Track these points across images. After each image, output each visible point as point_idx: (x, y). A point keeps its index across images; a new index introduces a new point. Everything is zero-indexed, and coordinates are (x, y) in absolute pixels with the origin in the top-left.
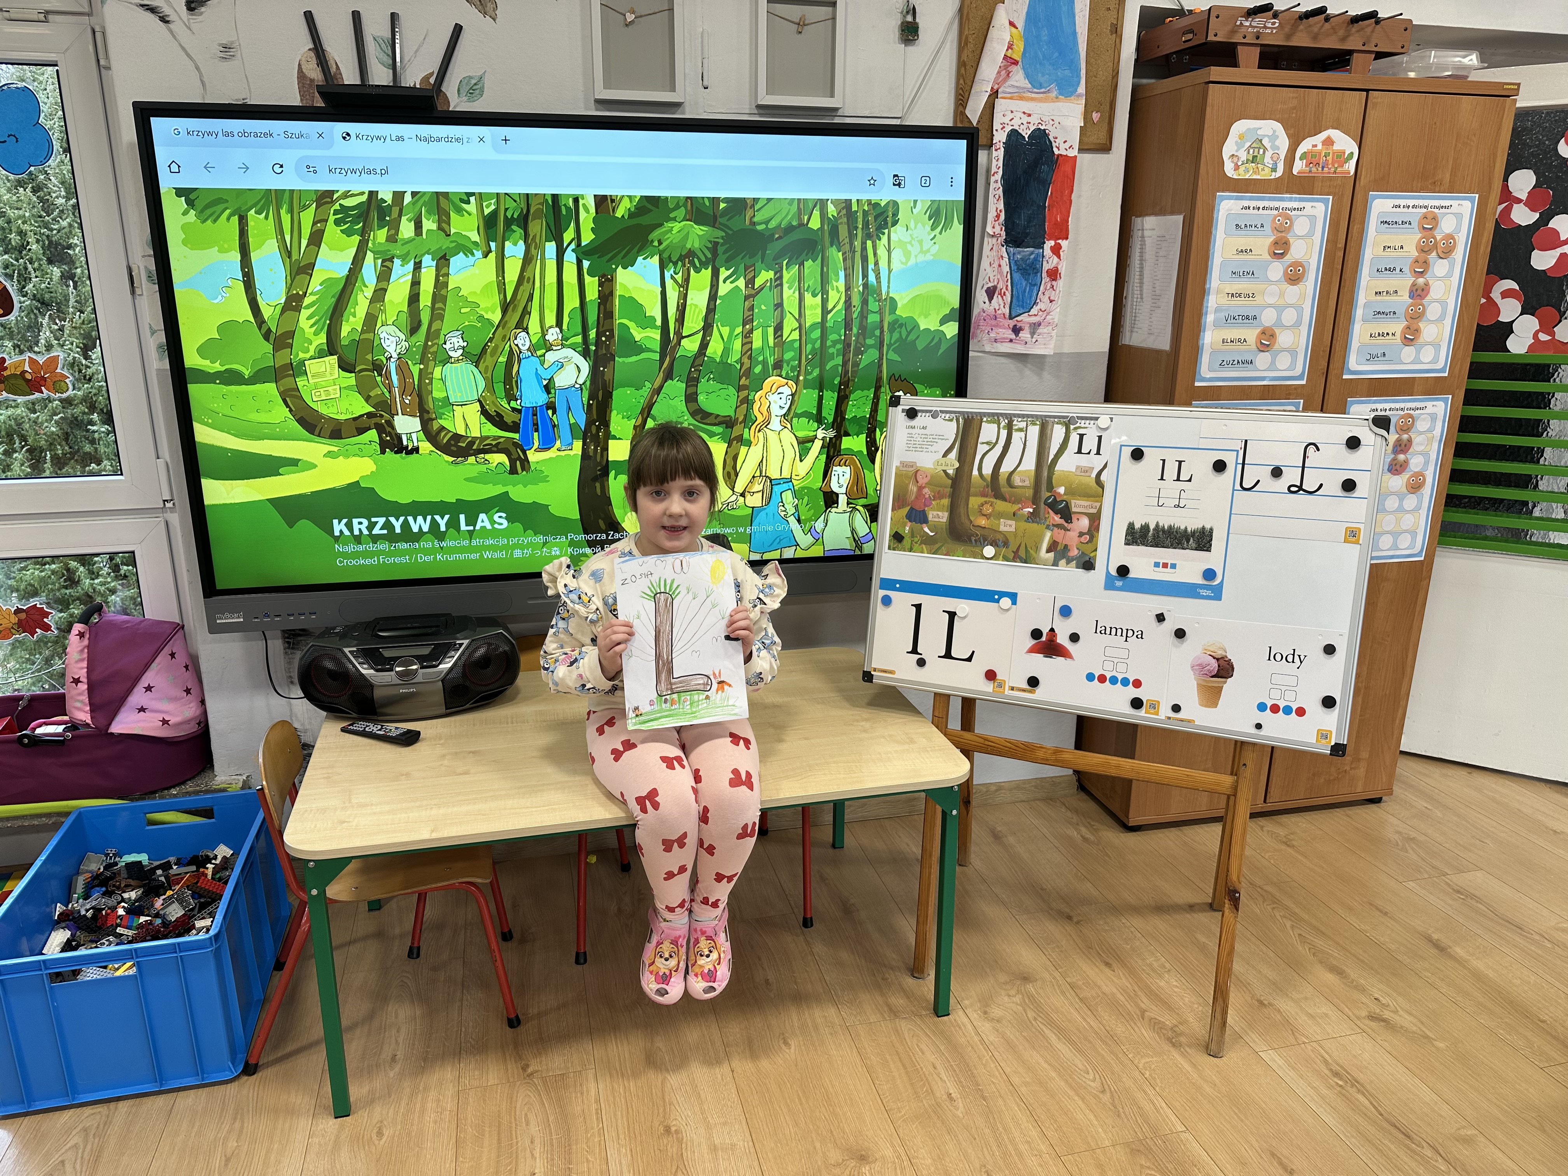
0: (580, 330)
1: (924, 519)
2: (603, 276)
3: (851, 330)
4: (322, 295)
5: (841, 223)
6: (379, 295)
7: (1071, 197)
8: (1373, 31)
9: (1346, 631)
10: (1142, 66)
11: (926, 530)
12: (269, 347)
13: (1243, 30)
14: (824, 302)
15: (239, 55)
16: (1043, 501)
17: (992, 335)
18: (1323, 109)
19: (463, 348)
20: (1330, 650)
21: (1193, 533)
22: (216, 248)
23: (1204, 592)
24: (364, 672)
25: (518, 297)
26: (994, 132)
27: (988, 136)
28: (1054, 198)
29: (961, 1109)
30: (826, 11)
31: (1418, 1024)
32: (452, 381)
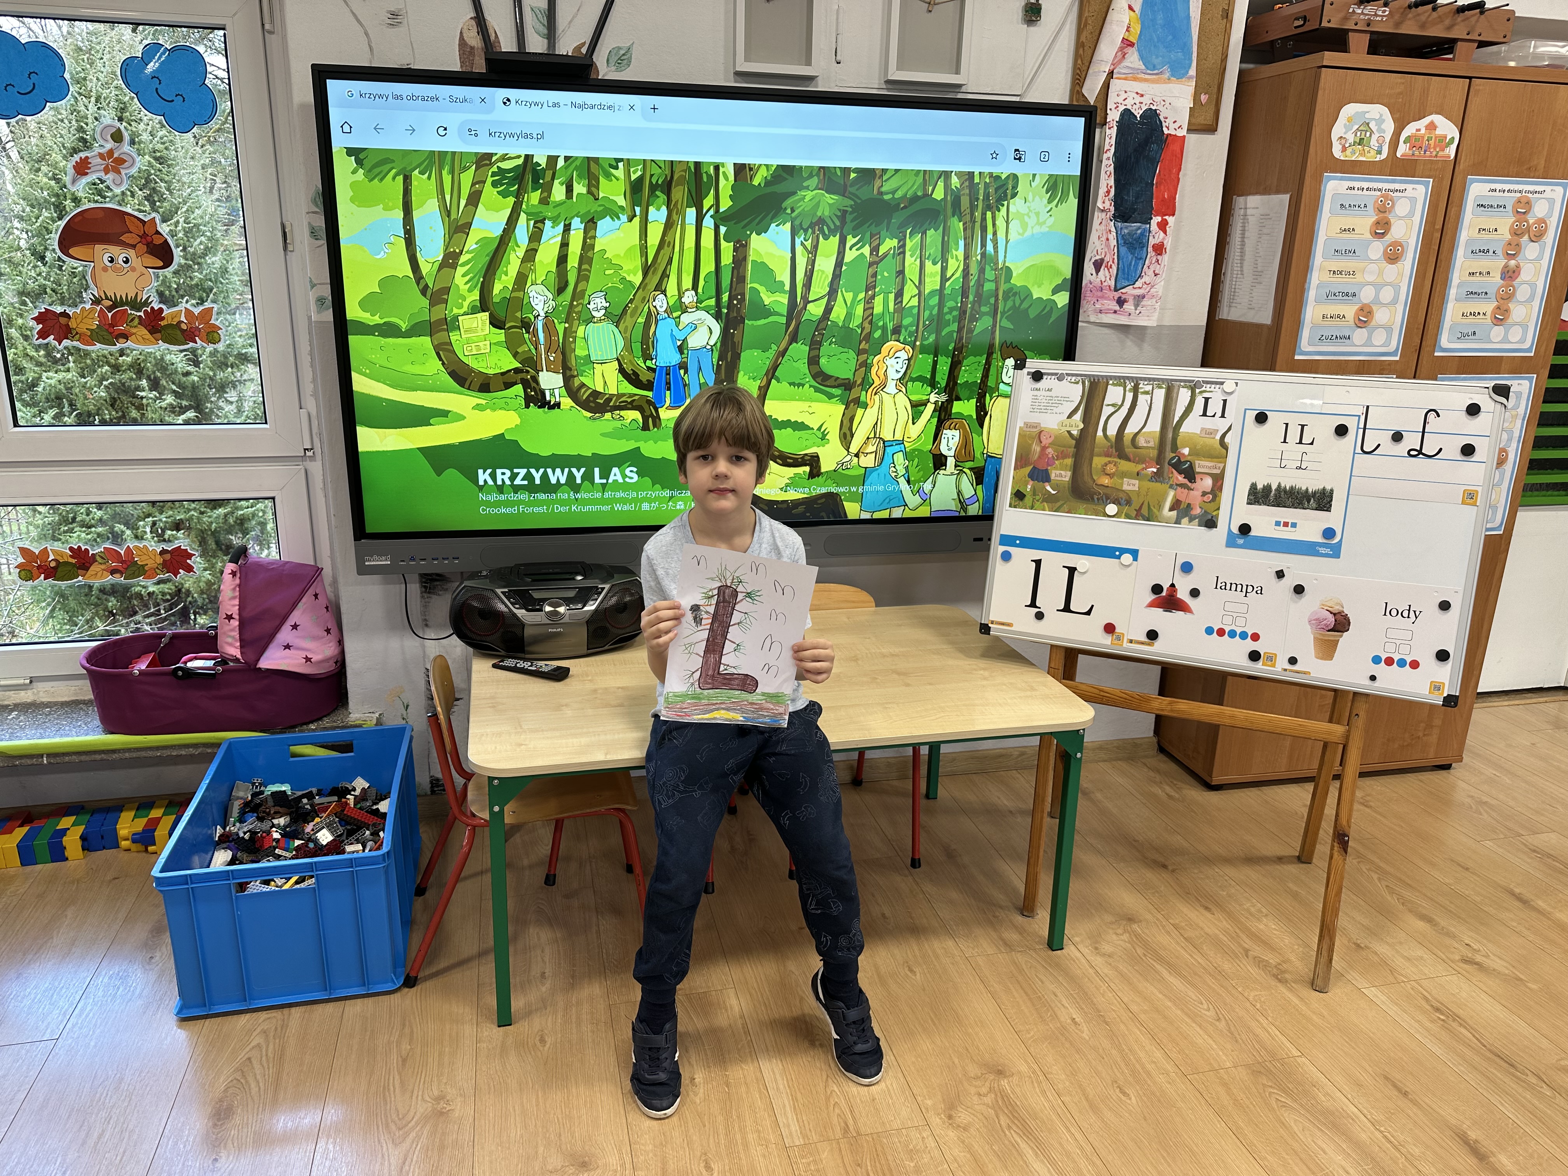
0: (714, 294)
1: (1046, 478)
2: (738, 241)
3: (967, 297)
4: (477, 253)
5: (964, 195)
6: (530, 255)
7: (1178, 174)
8: (1477, 21)
9: (1461, 589)
10: (1249, 51)
11: (1049, 488)
12: (425, 302)
14: (944, 269)
15: (405, 22)
16: (1167, 461)
17: (1098, 306)
18: (1428, 94)
19: (606, 308)
20: (1445, 606)
21: (1314, 494)
22: (382, 206)
23: (1323, 550)
24: (516, 611)
25: (659, 261)
26: (1108, 111)
27: (1103, 114)
28: (1162, 176)
29: (1086, 1032)
31: (1509, 967)
32: (594, 340)
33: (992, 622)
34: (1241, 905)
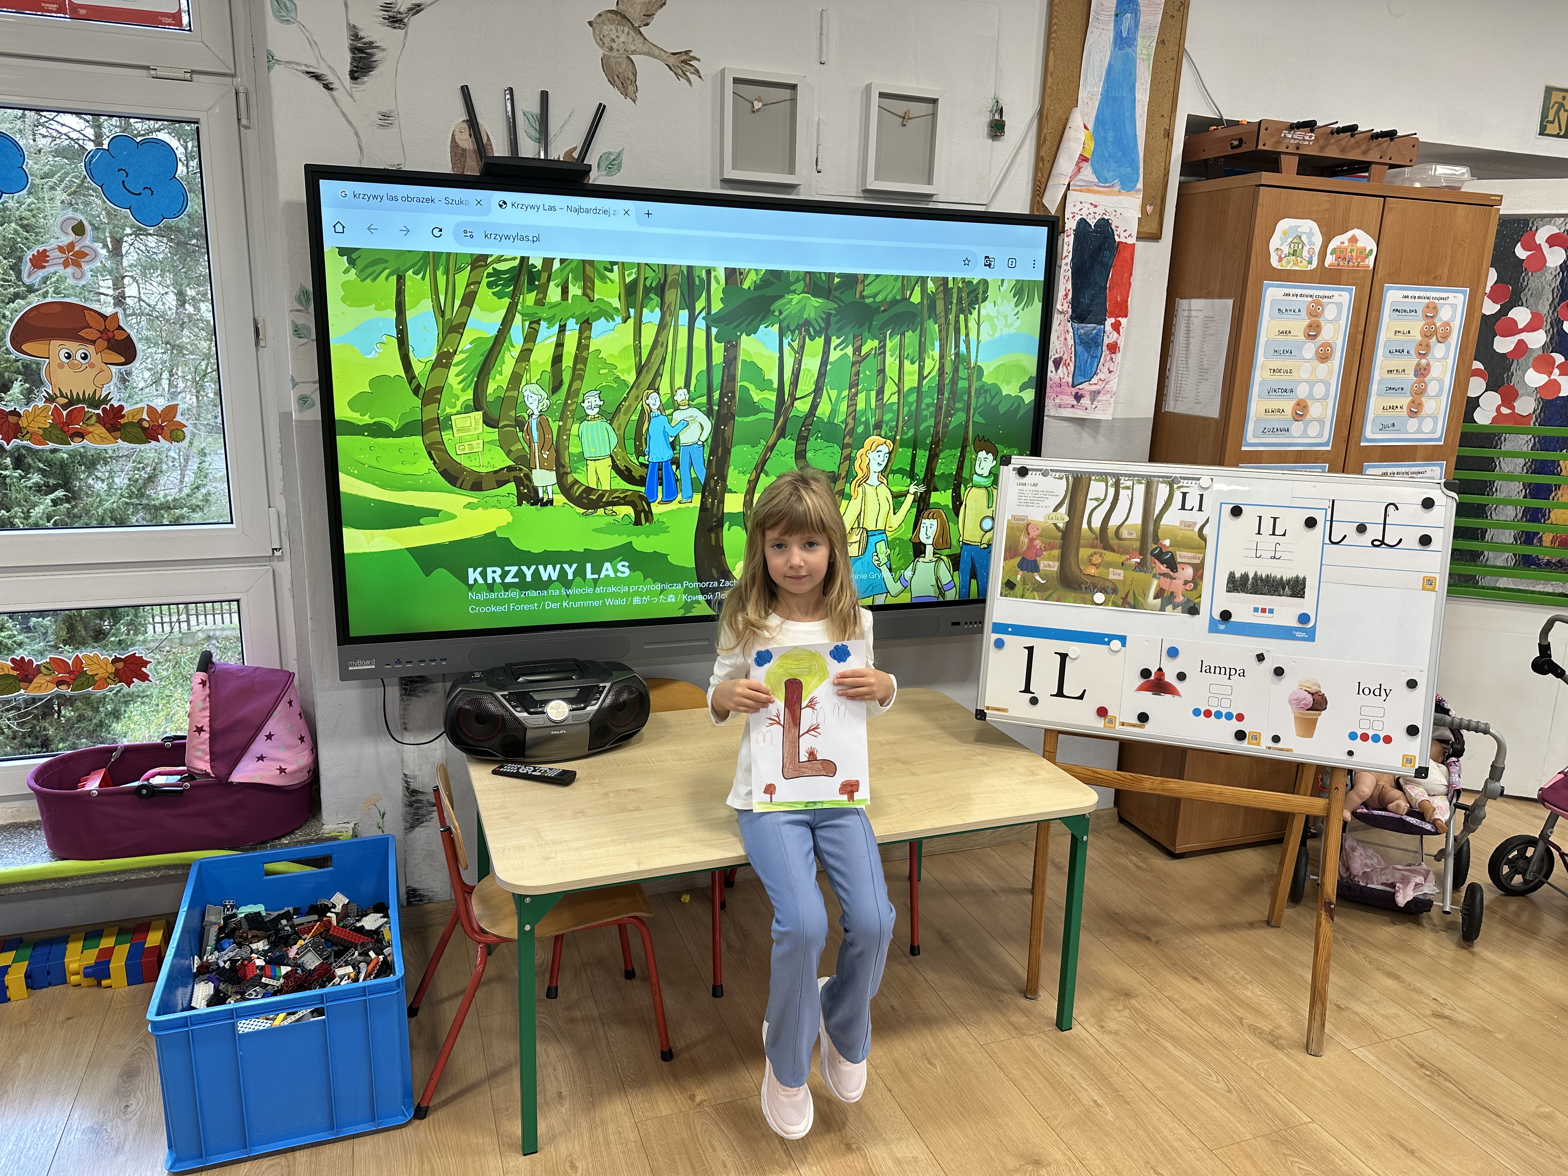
0: (705, 391)
1: (1035, 568)
2: (729, 342)
3: (943, 394)
4: (471, 353)
5: (939, 298)
6: (525, 355)
7: (1130, 279)
8: (1388, 147)
9: (1425, 668)
10: (1187, 166)
11: (1038, 578)
12: (418, 402)
13: (1286, 141)
14: (921, 368)
15: (396, 123)
16: (1149, 552)
17: (1056, 401)
18: (1349, 212)
19: (600, 406)
21: (1288, 581)
22: (374, 306)
23: (1299, 634)
24: (518, 714)
25: (652, 360)
26: (1066, 220)
27: (1063, 224)
28: (1115, 280)
29: (1110, 1113)
30: (926, 108)
31: (1477, 1019)
32: (587, 437)
33: (988, 708)
34: (1226, 973)
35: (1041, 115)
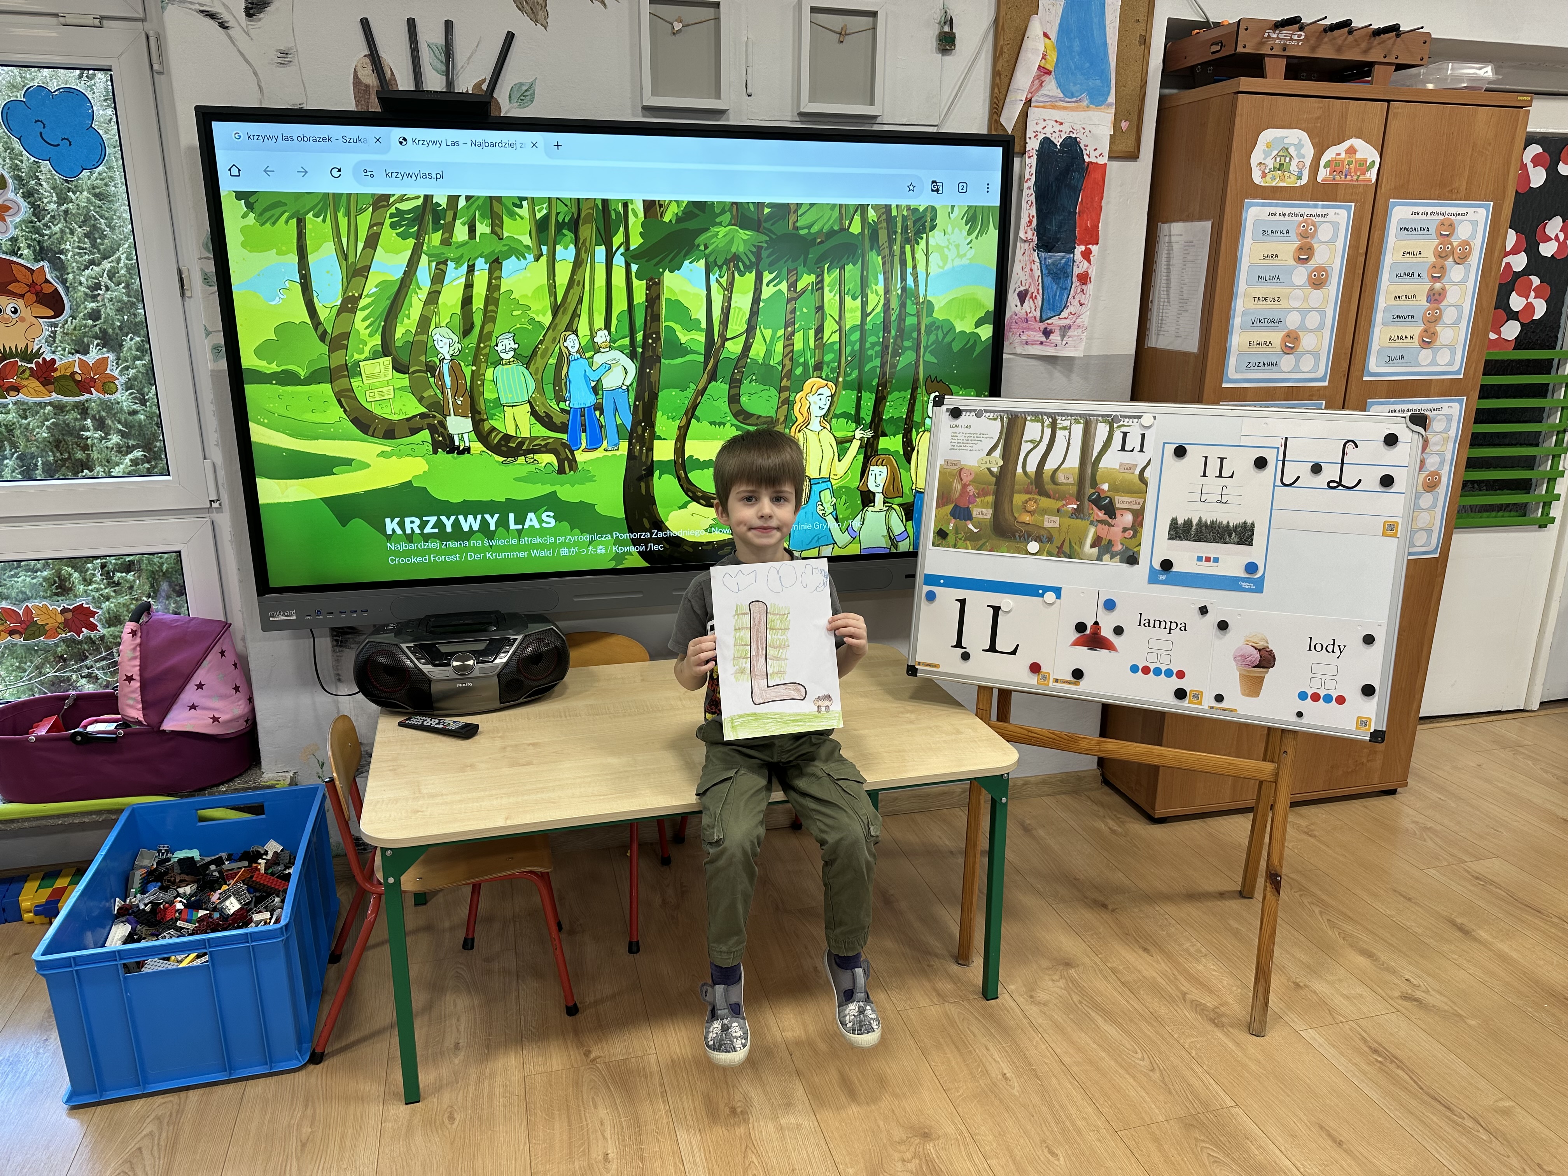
0: (627, 332)
1: (968, 516)
2: (651, 279)
3: (889, 332)
4: (377, 297)
5: (881, 228)
6: (433, 297)
7: (1101, 202)
8: (1394, 44)
9: (1384, 622)
10: (1169, 76)
11: (971, 526)
12: (325, 349)
13: (1271, 42)
14: (864, 304)
15: (296, 61)
16: (1087, 497)
17: (1023, 338)
18: (1346, 119)
19: (515, 350)
20: (1369, 640)
21: (1236, 528)
22: (275, 250)
23: (1246, 585)
24: (422, 667)
25: (569, 300)
26: (1028, 140)
27: (1022, 143)
28: (1084, 205)
29: (1017, 1088)
30: (867, 21)
31: (1449, 1003)
32: (503, 380)
33: (919, 664)
34: (1180, 945)
35: (997, 24)
